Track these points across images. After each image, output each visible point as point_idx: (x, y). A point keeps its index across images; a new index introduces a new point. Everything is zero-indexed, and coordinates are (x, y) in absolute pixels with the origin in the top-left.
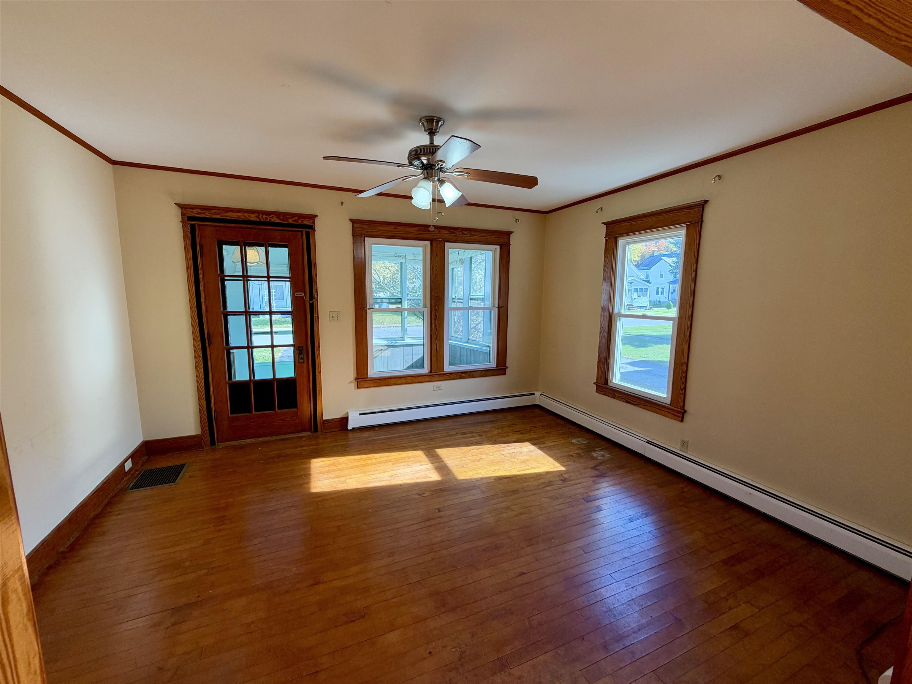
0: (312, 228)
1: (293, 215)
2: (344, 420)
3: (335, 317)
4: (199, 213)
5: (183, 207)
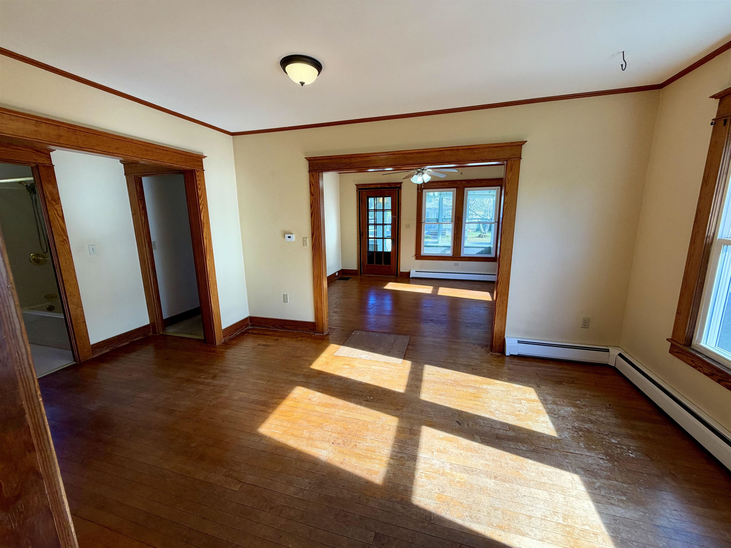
0: (400, 188)
1: (393, 183)
2: (409, 273)
3: (408, 227)
4: (362, 187)
5: (357, 185)
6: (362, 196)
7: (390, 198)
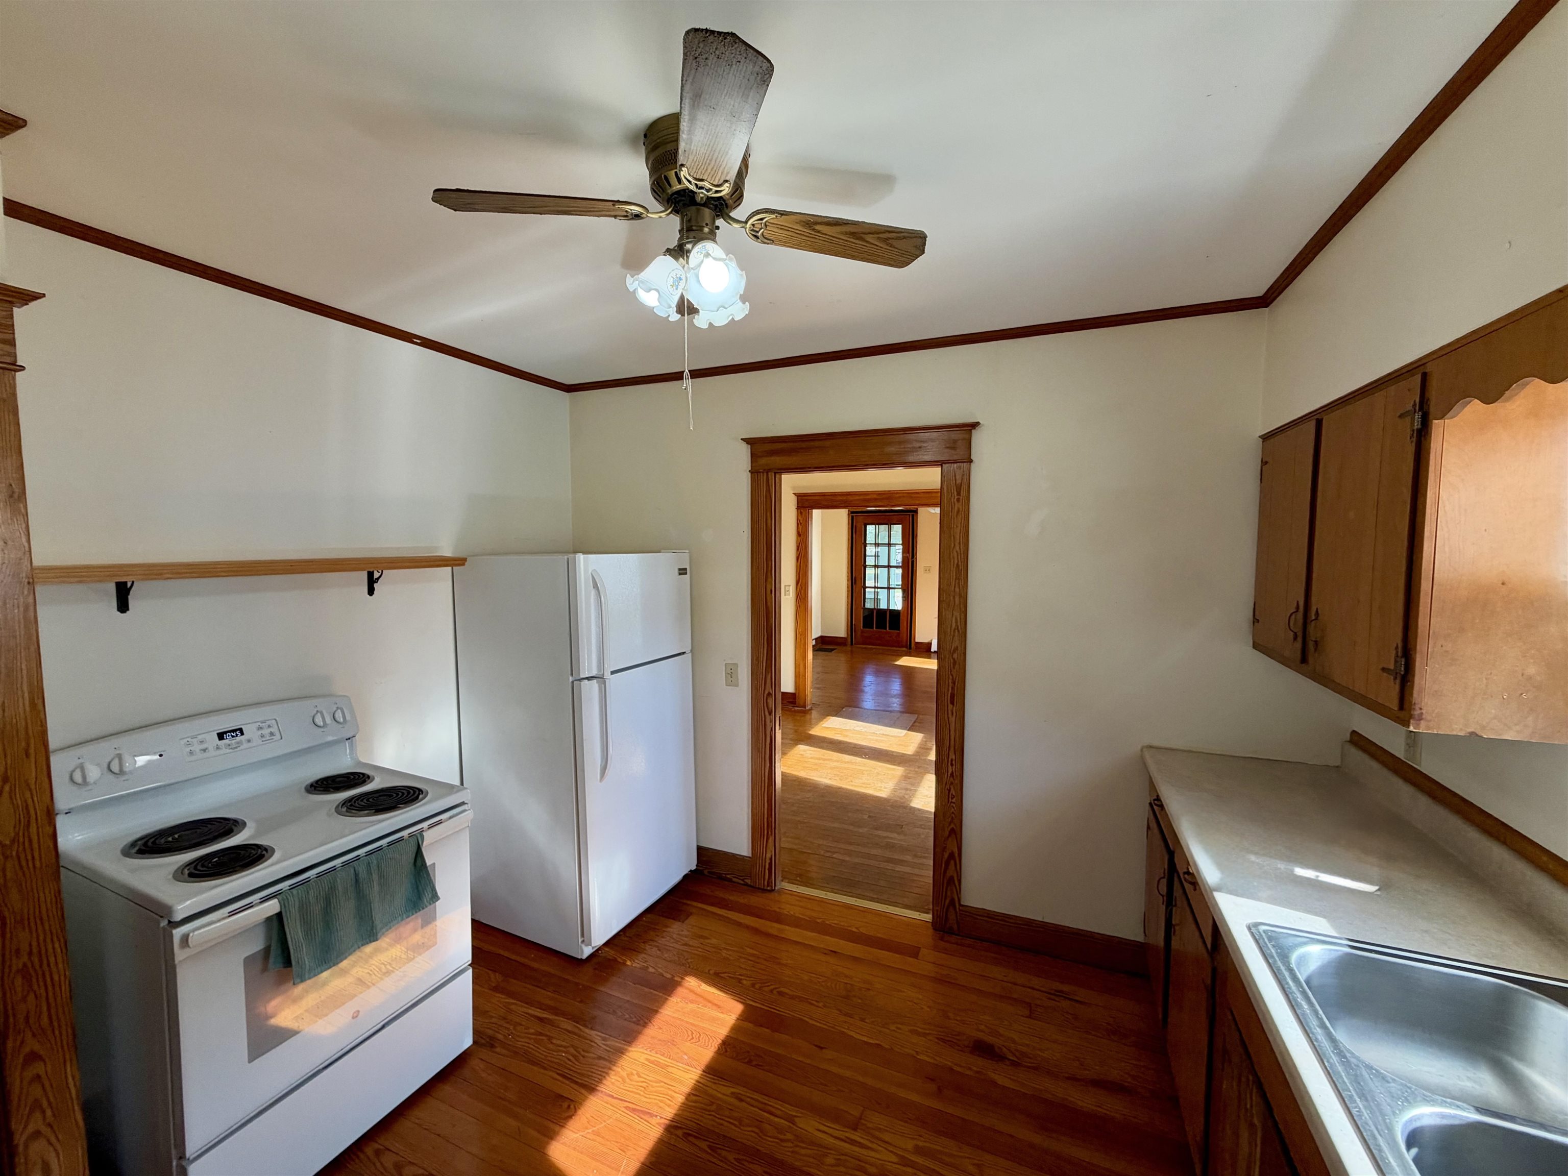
2: (929, 645)
3: (928, 571)
6: (856, 523)
7: (901, 526)
